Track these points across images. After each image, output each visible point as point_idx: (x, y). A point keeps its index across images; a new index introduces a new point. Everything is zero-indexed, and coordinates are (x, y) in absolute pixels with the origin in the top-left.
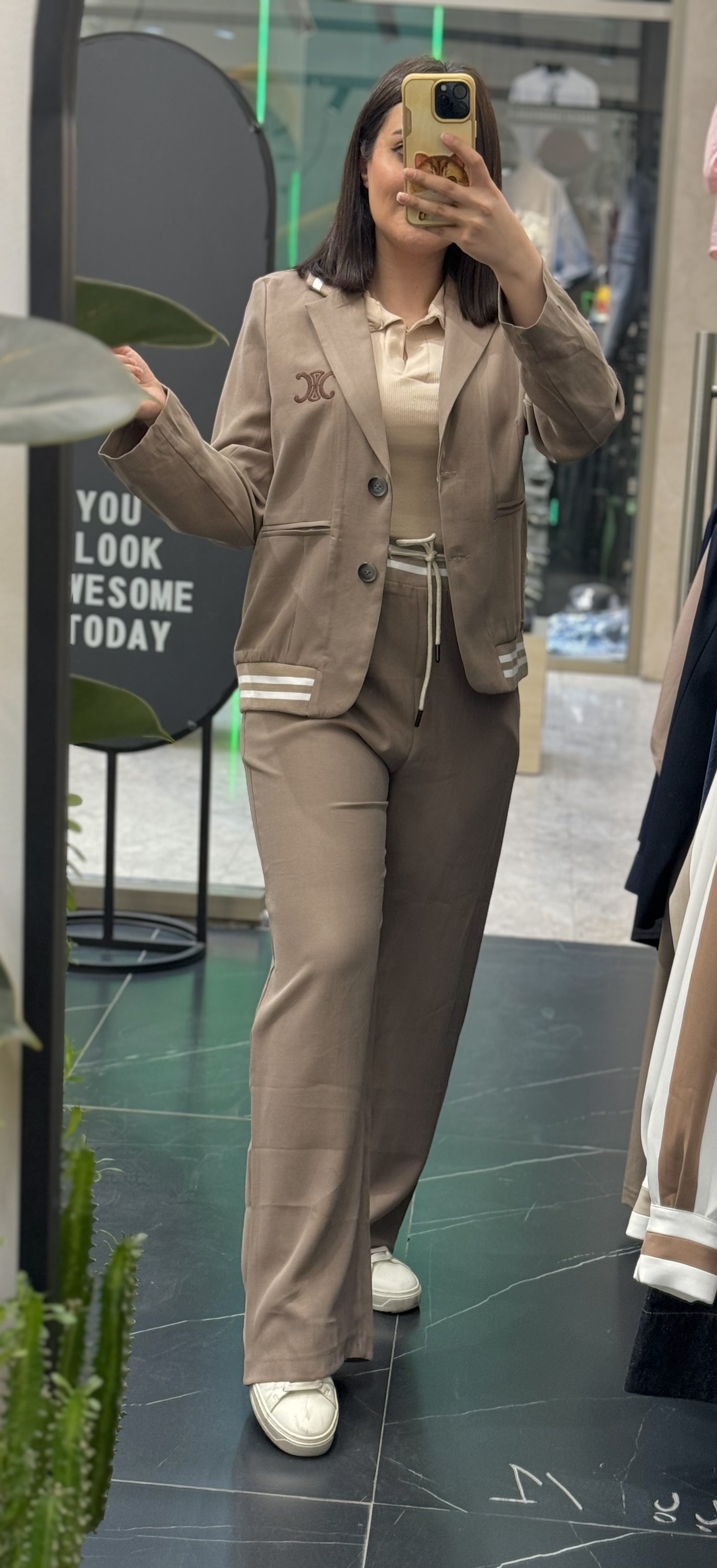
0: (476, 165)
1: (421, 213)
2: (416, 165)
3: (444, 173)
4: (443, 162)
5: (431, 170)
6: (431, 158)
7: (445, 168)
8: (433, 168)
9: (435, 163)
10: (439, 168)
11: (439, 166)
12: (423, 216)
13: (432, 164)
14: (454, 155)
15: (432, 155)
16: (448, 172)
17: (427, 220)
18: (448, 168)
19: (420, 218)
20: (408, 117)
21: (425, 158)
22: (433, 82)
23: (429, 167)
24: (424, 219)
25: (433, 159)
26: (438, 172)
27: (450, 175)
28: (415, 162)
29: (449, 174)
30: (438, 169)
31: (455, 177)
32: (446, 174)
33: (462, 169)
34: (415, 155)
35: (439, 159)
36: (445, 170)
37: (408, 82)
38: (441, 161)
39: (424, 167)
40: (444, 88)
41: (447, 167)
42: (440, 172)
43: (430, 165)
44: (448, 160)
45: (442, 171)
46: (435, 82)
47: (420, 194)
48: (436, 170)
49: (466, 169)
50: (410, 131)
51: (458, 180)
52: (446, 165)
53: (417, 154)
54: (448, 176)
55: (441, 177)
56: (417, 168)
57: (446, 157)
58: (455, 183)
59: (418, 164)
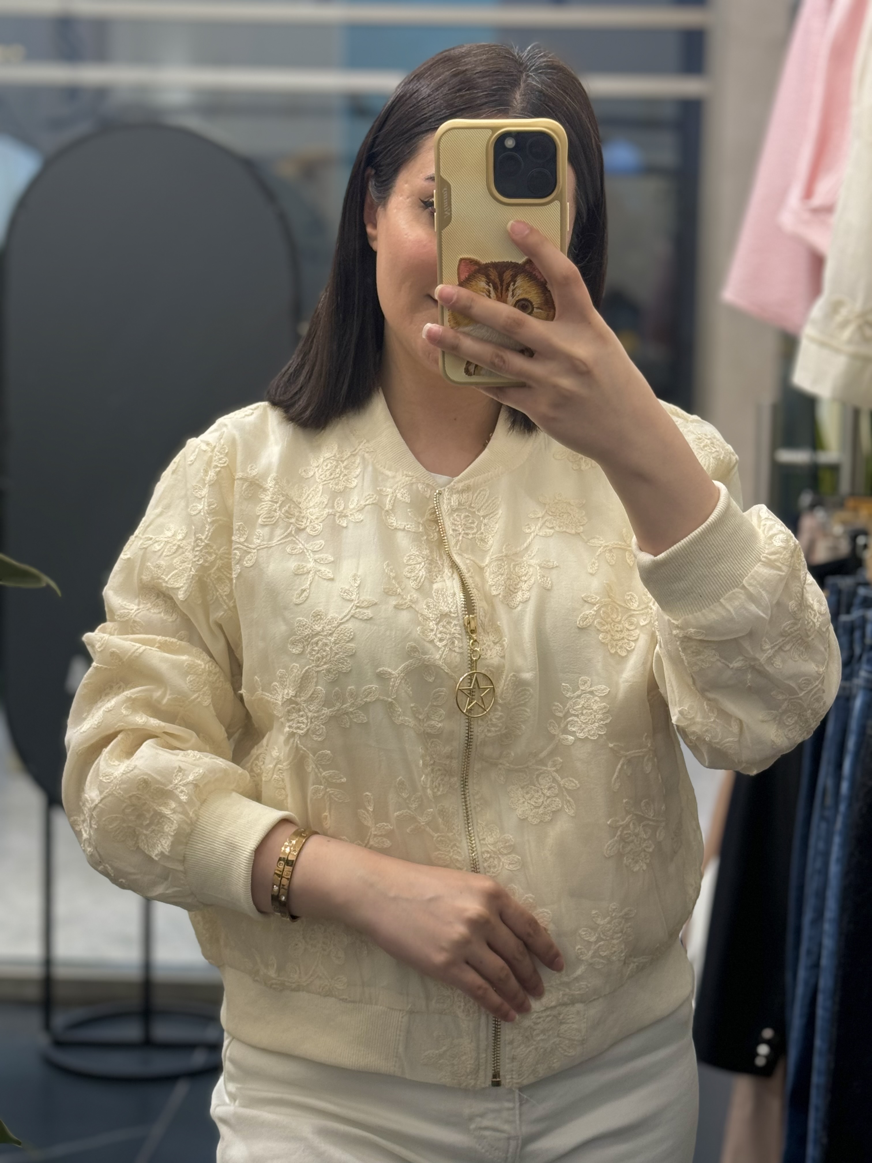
0: (566, 282)
1: (468, 363)
2: (459, 278)
3: (510, 293)
4: (507, 275)
5: (487, 287)
6: (487, 266)
7: (512, 283)
8: (491, 284)
9: (494, 274)
10: (502, 285)
11: (502, 281)
12: (472, 369)
13: (488, 276)
14: (529, 262)
15: (488, 261)
16: (518, 292)
17: (479, 374)
18: (516, 285)
19: (467, 372)
20: (445, 196)
21: (477, 267)
22: (490, 132)
23: (482, 284)
24: (474, 374)
25: (491, 270)
26: (499, 290)
27: (520, 297)
28: (459, 274)
29: (520, 294)
30: (500, 288)
31: (532, 300)
32: (513, 295)
33: (543, 286)
34: (458, 259)
35: (501, 268)
36: (511, 288)
37: (444, 133)
38: (504, 272)
39: (473, 283)
40: (510, 143)
41: (515, 282)
42: (504, 292)
43: (483, 279)
44: (516, 269)
45: (507, 290)
46: (493, 133)
47: (466, 329)
48: (495, 288)
49: (549, 287)
50: (450, 218)
51: (535, 306)
52: (514, 280)
53: (461, 260)
54: (516, 298)
55: (505, 302)
56: (461, 284)
57: (514, 266)
58: (530, 314)
59: (463, 277)
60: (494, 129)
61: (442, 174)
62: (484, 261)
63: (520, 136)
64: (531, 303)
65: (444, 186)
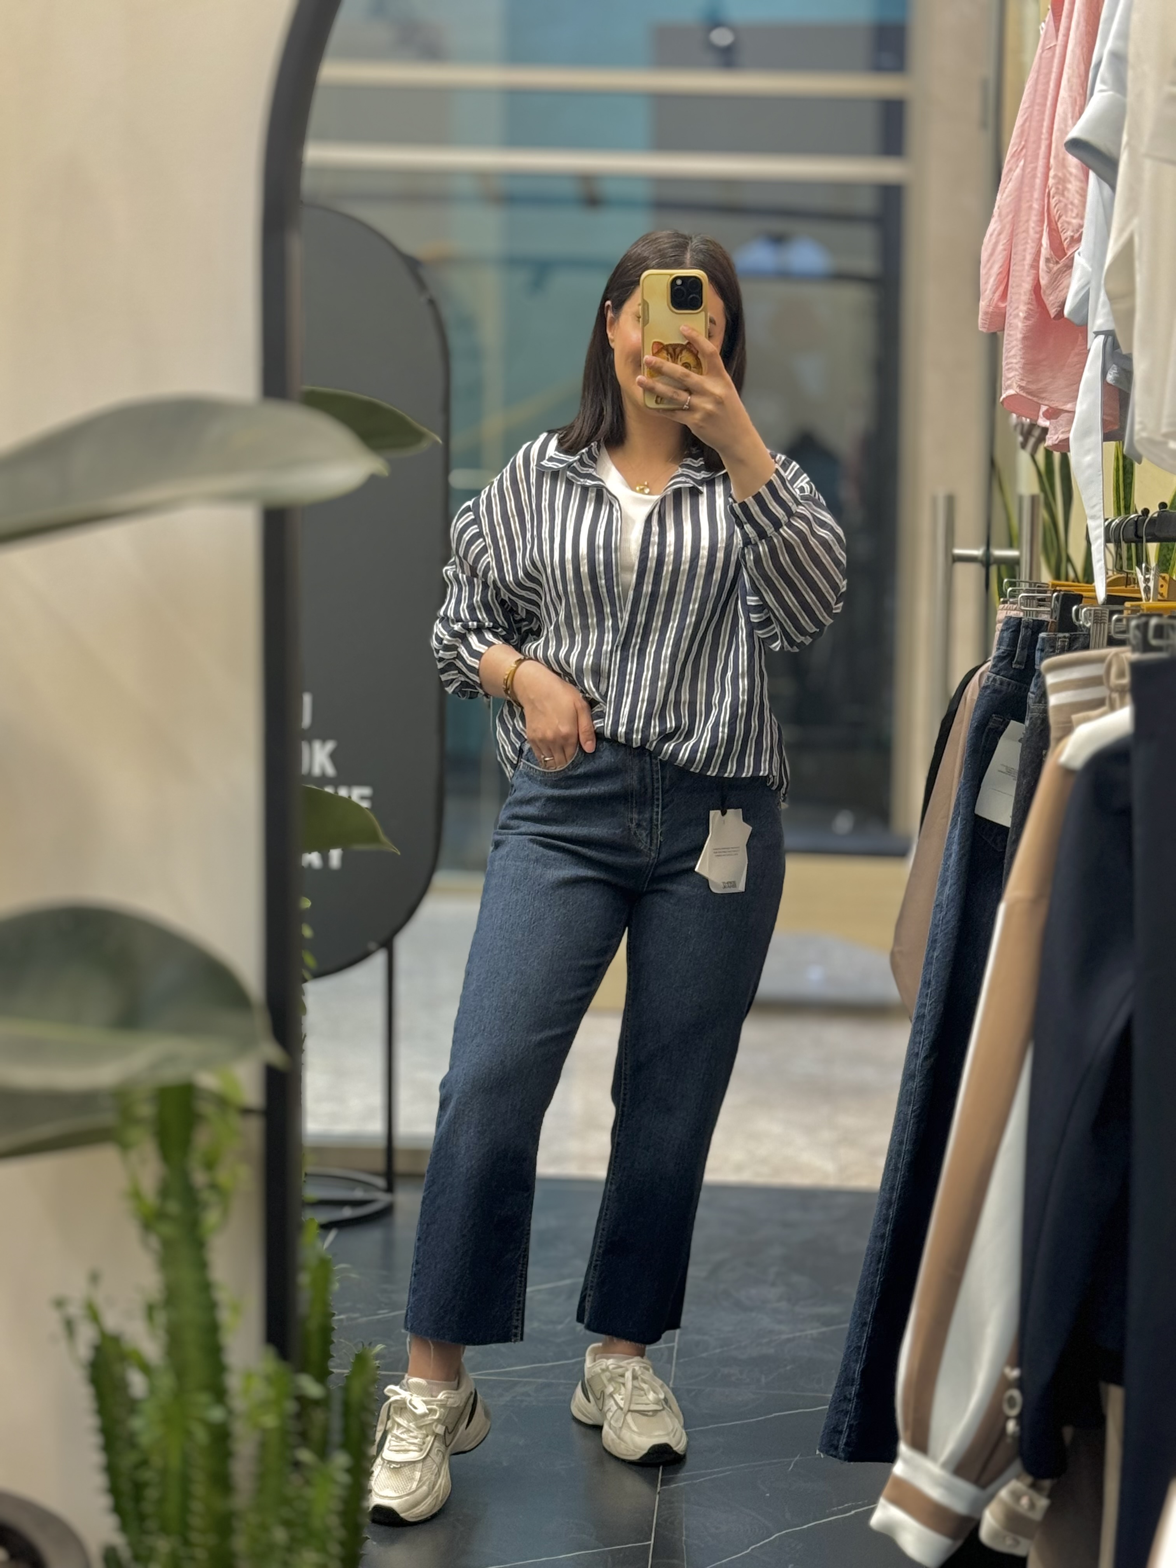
1: (657, 397)
3: (679, 360)
4: (678, 350)
5: (667, 356)
6: (667, 346)
7: (680, 355)
8: (669, 355)
9: (671, 350)
10: (675, 355)
11: (675, 353)
12: (659, 400)
13: (667, 350)
14: (689, 343)
17: (663, 403)
18: (682, 355)
19: (656, 402)
21: (662, 346)
23: (664, 354)
24: (660, 403)
25: (669, 347)
27: (685, 362)
28: (653, 350)
29: (684, 360)
30: (674, 357)
32: (681, 360)
33: (696, 356)
34: (653, 342)
35: (675, 346)
36: (680, 357)
38: (676, 349)
39: (661, 354)
40: (679, 282)
42: (676, 359)
43: (665, 352)
44: (683, 347)
45: (678, 357)
47: (657, 379)
48: (671, 357)
49: (700, 356)
51: (692, 366)
52: (681, 352)
53: (655, 342)
54: (683, 362)
55: (677, 363)
56: (654, 355)
57: (682, 345)
58: (690, 370)
59: (654, 352)
60: (671, 275)
61: (646, 298)
62: (666, 343)
63: (684, 279)
64: (689, 364)
65: (645, 304)
